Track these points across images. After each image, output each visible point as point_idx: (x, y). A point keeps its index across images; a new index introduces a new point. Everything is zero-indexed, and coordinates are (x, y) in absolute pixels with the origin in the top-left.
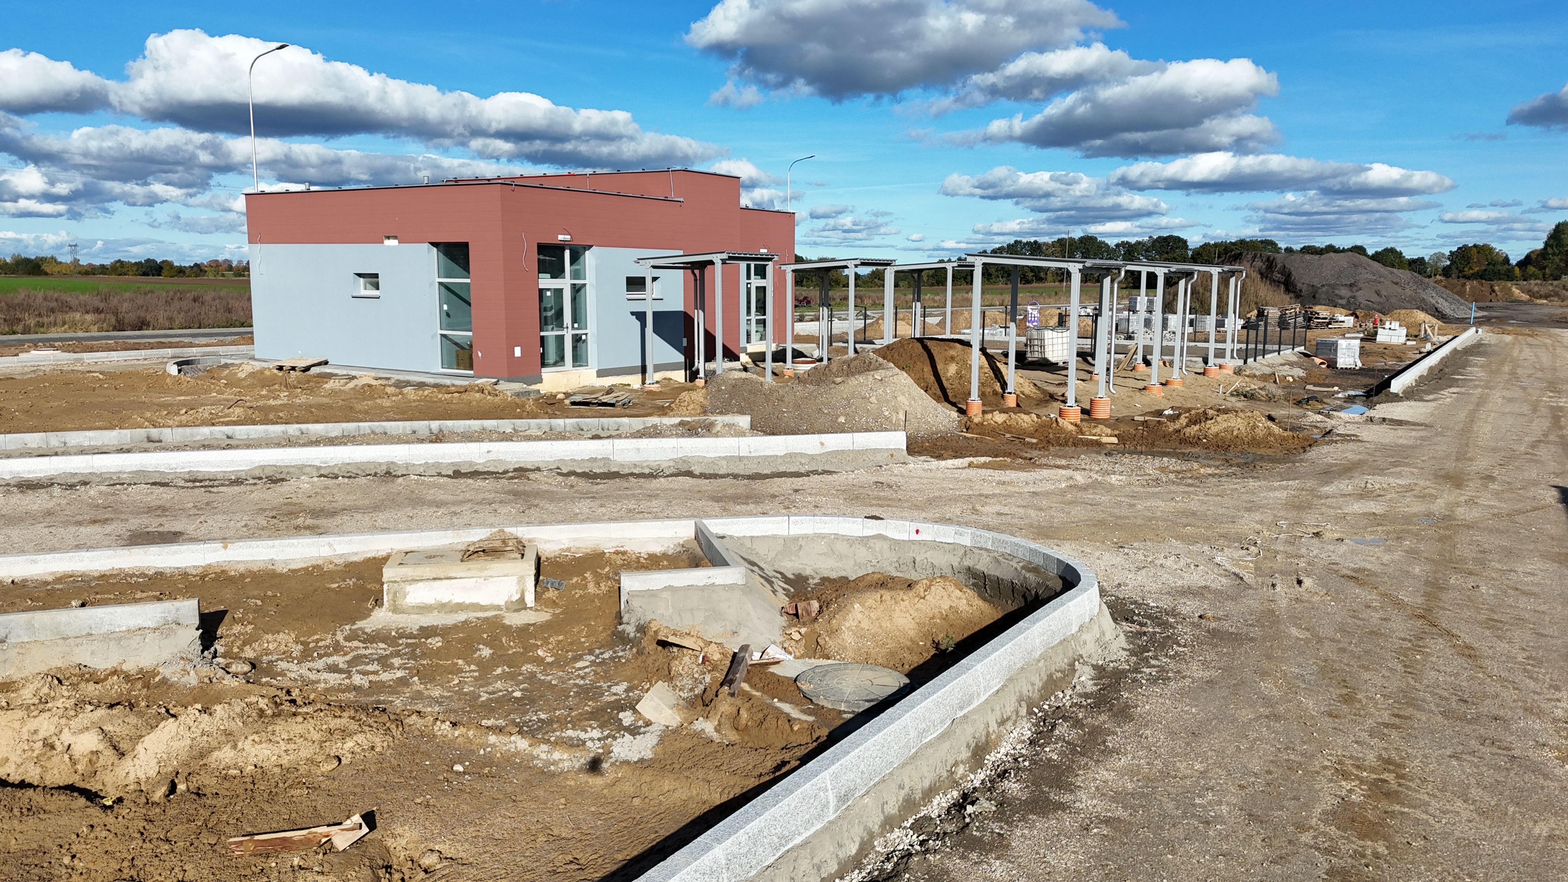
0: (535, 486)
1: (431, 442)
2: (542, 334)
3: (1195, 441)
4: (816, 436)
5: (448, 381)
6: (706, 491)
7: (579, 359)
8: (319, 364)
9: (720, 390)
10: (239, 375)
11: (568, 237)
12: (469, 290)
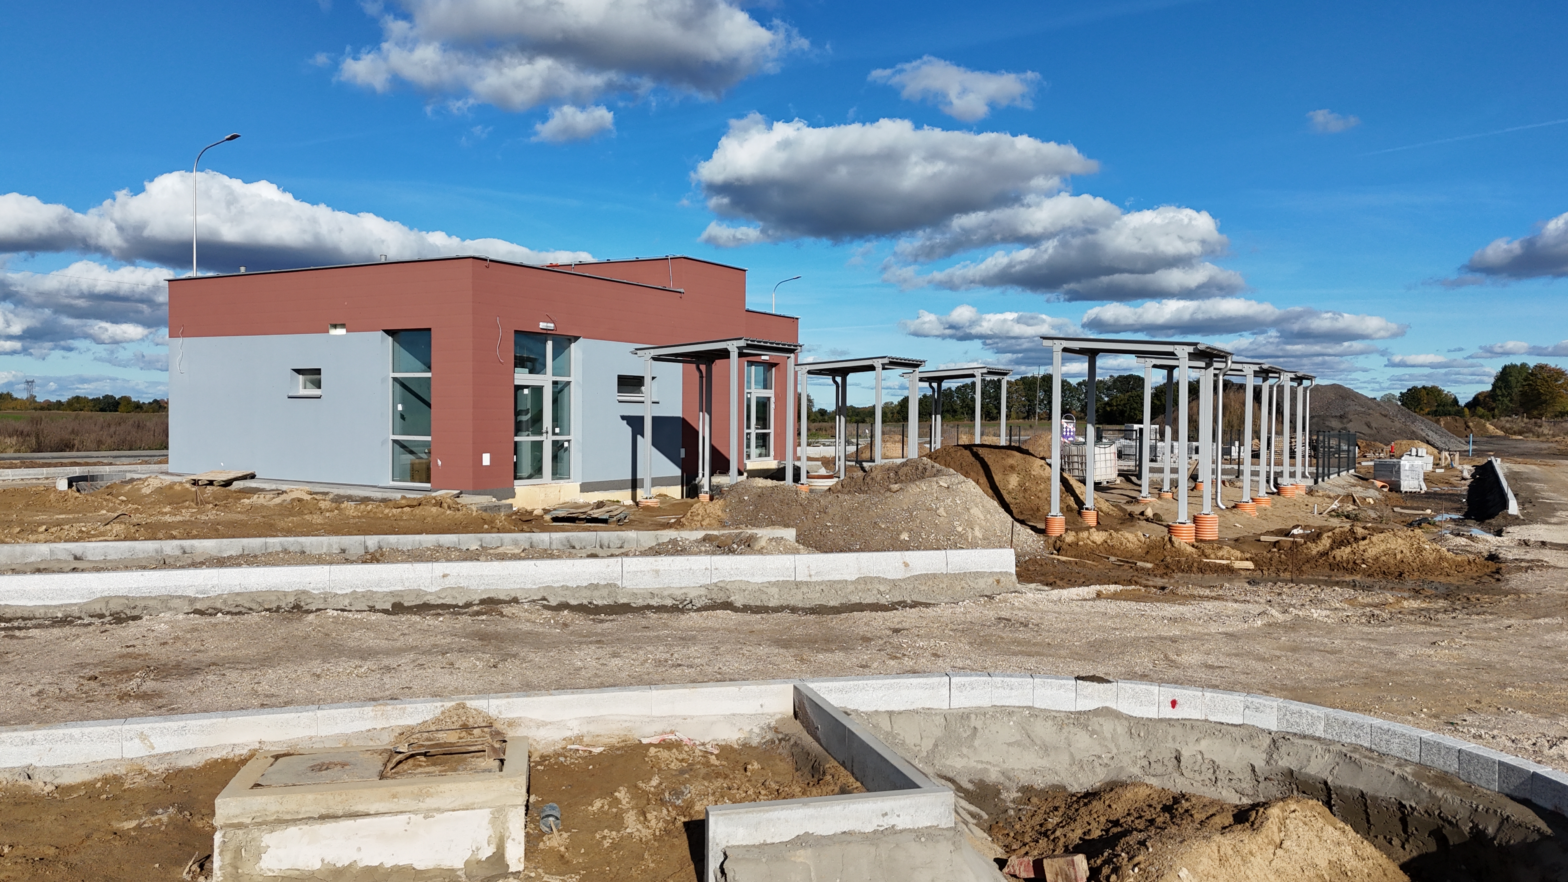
0: (512, 625)
1: (364, 562)
2: (517, 439)
3: (1351, 567)
4: (898, 554)
5: (398, 496)
6: (761, 632)
7: (559, 471)
8: (244, 478)
9: (741, 501)
10: (143, 491)
11: (551, 326)
12: (429, 388)
